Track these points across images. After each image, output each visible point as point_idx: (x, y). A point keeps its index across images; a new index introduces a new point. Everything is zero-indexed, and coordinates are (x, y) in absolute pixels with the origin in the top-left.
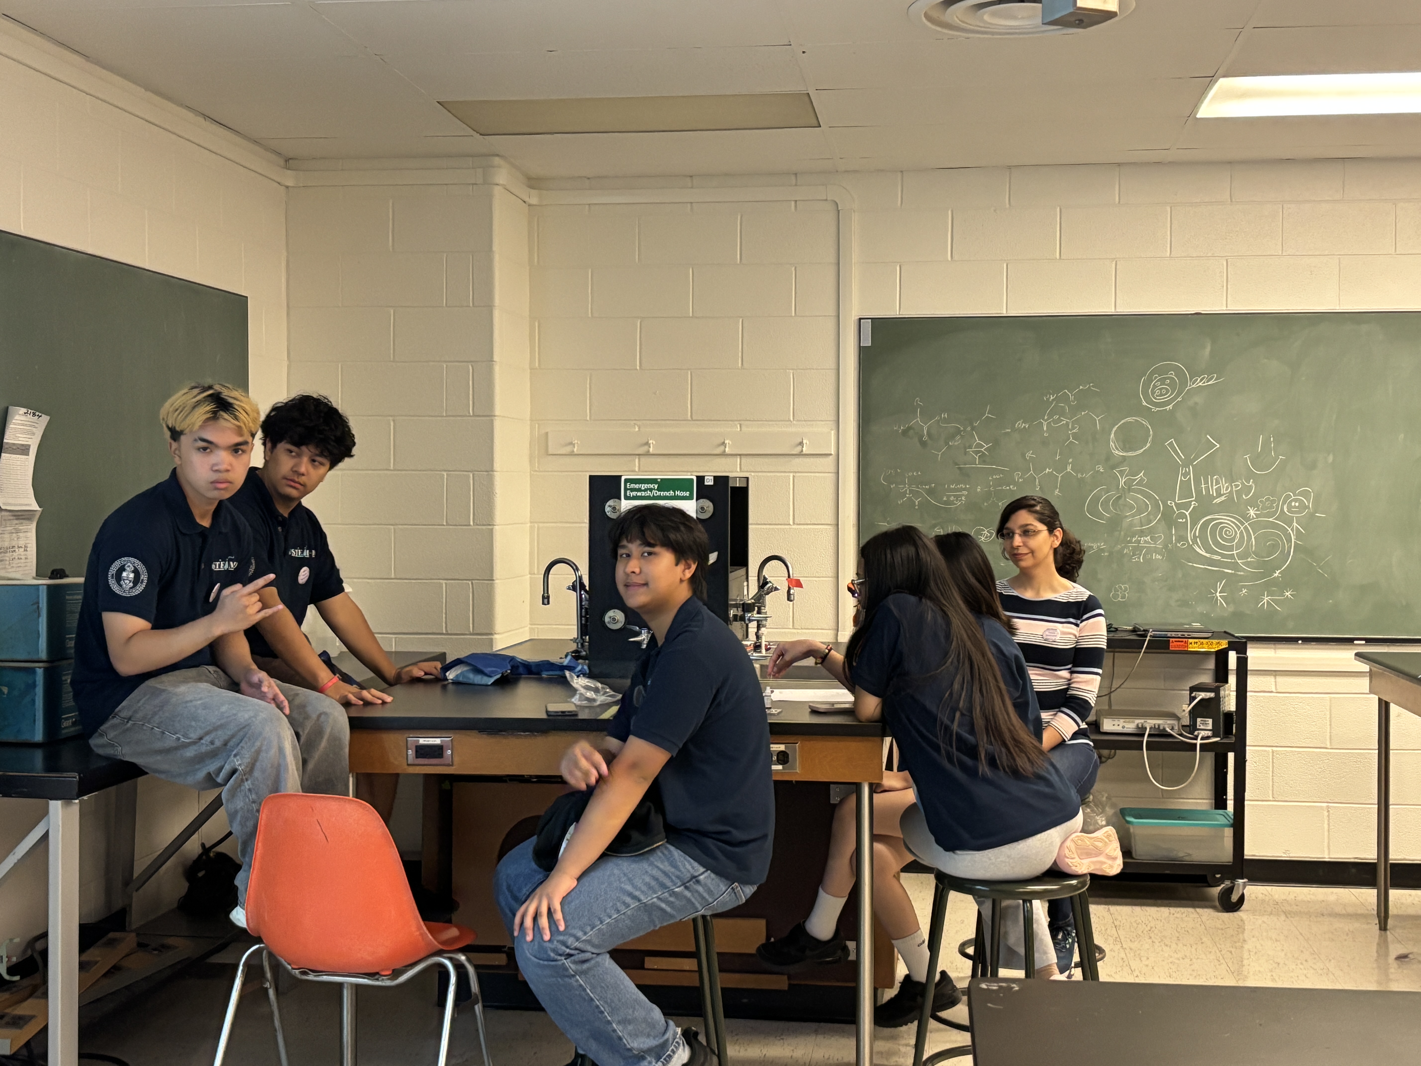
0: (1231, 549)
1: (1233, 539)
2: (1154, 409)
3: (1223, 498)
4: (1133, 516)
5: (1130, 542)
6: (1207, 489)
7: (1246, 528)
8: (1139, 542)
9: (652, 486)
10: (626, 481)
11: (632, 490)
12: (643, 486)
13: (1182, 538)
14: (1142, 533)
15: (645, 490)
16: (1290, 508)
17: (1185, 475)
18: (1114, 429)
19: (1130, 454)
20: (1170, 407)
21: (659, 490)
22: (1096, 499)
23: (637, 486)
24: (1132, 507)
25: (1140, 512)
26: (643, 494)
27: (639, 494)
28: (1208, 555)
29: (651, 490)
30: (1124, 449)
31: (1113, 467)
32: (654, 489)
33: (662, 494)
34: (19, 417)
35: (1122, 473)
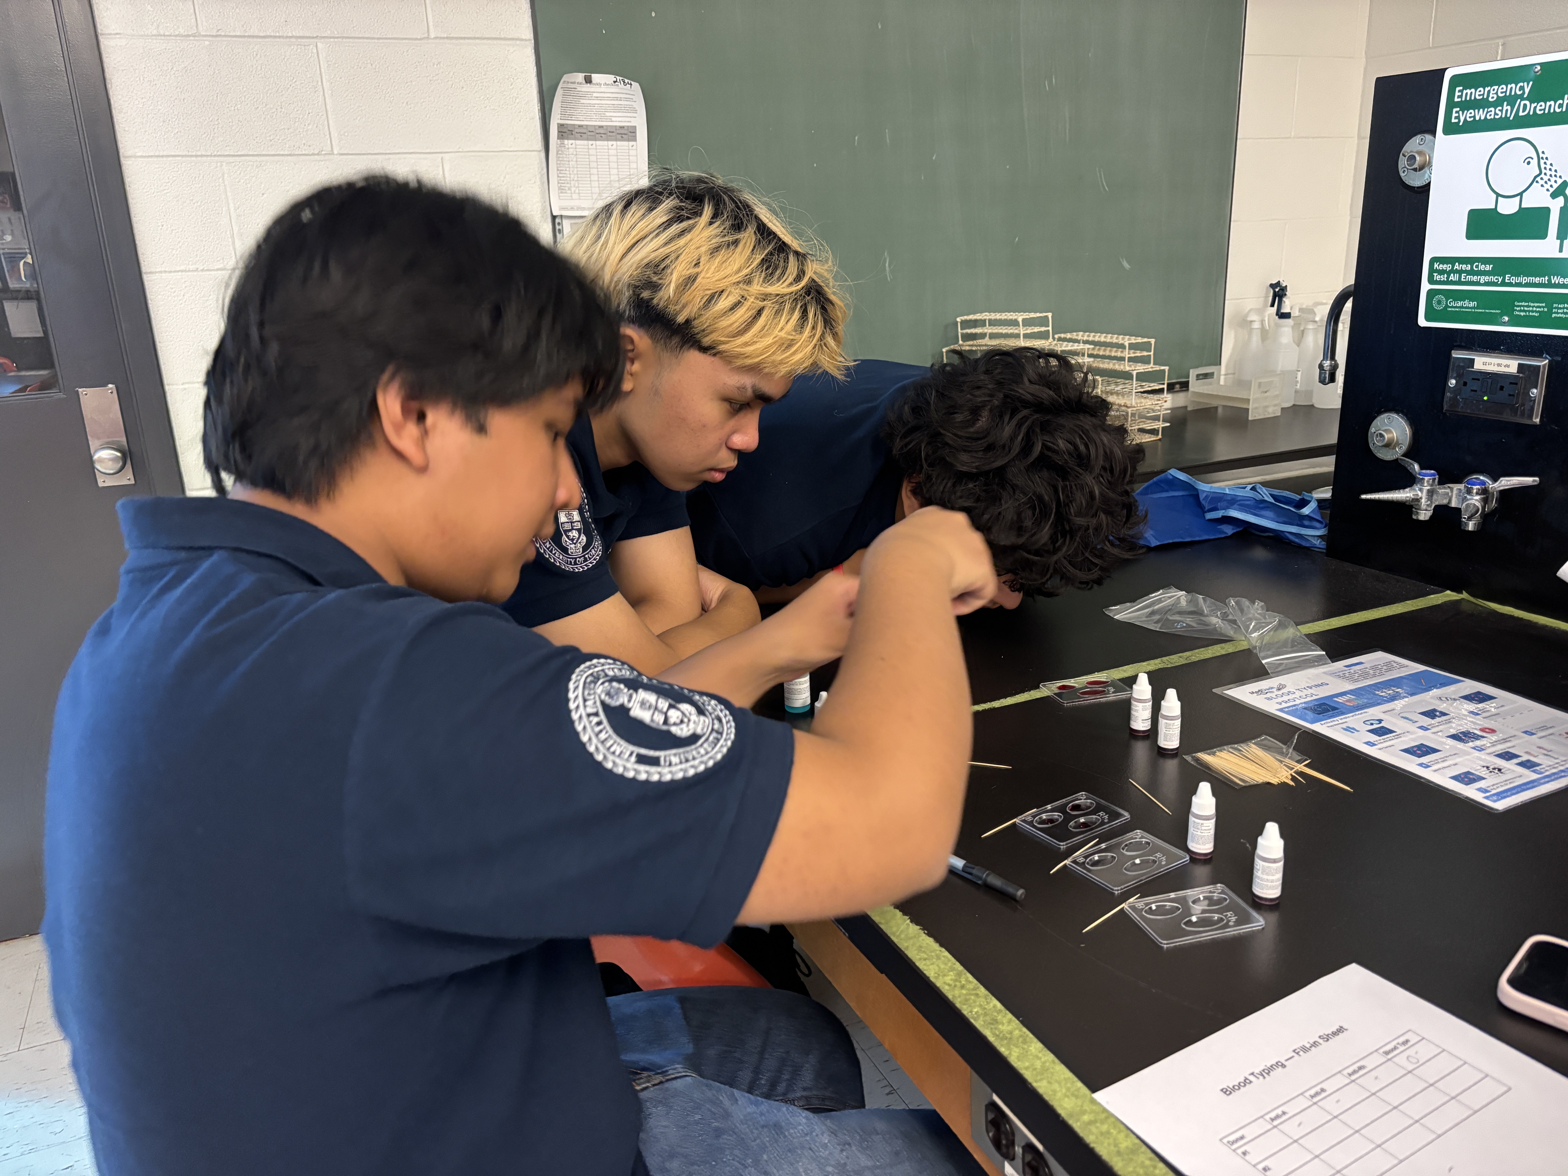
9: (1513, 88)
10: (1457, 80)
11: (1467, 105)
12: (1494, 92)
15: (1499, 102)
21: (1534, 98)
23: (1477, 94)
26: (1492, 113)
27: (1480, 115)
29: (1511, 100)
32: (1521, 97)
33: (1540, 108)
34: (603, 89)
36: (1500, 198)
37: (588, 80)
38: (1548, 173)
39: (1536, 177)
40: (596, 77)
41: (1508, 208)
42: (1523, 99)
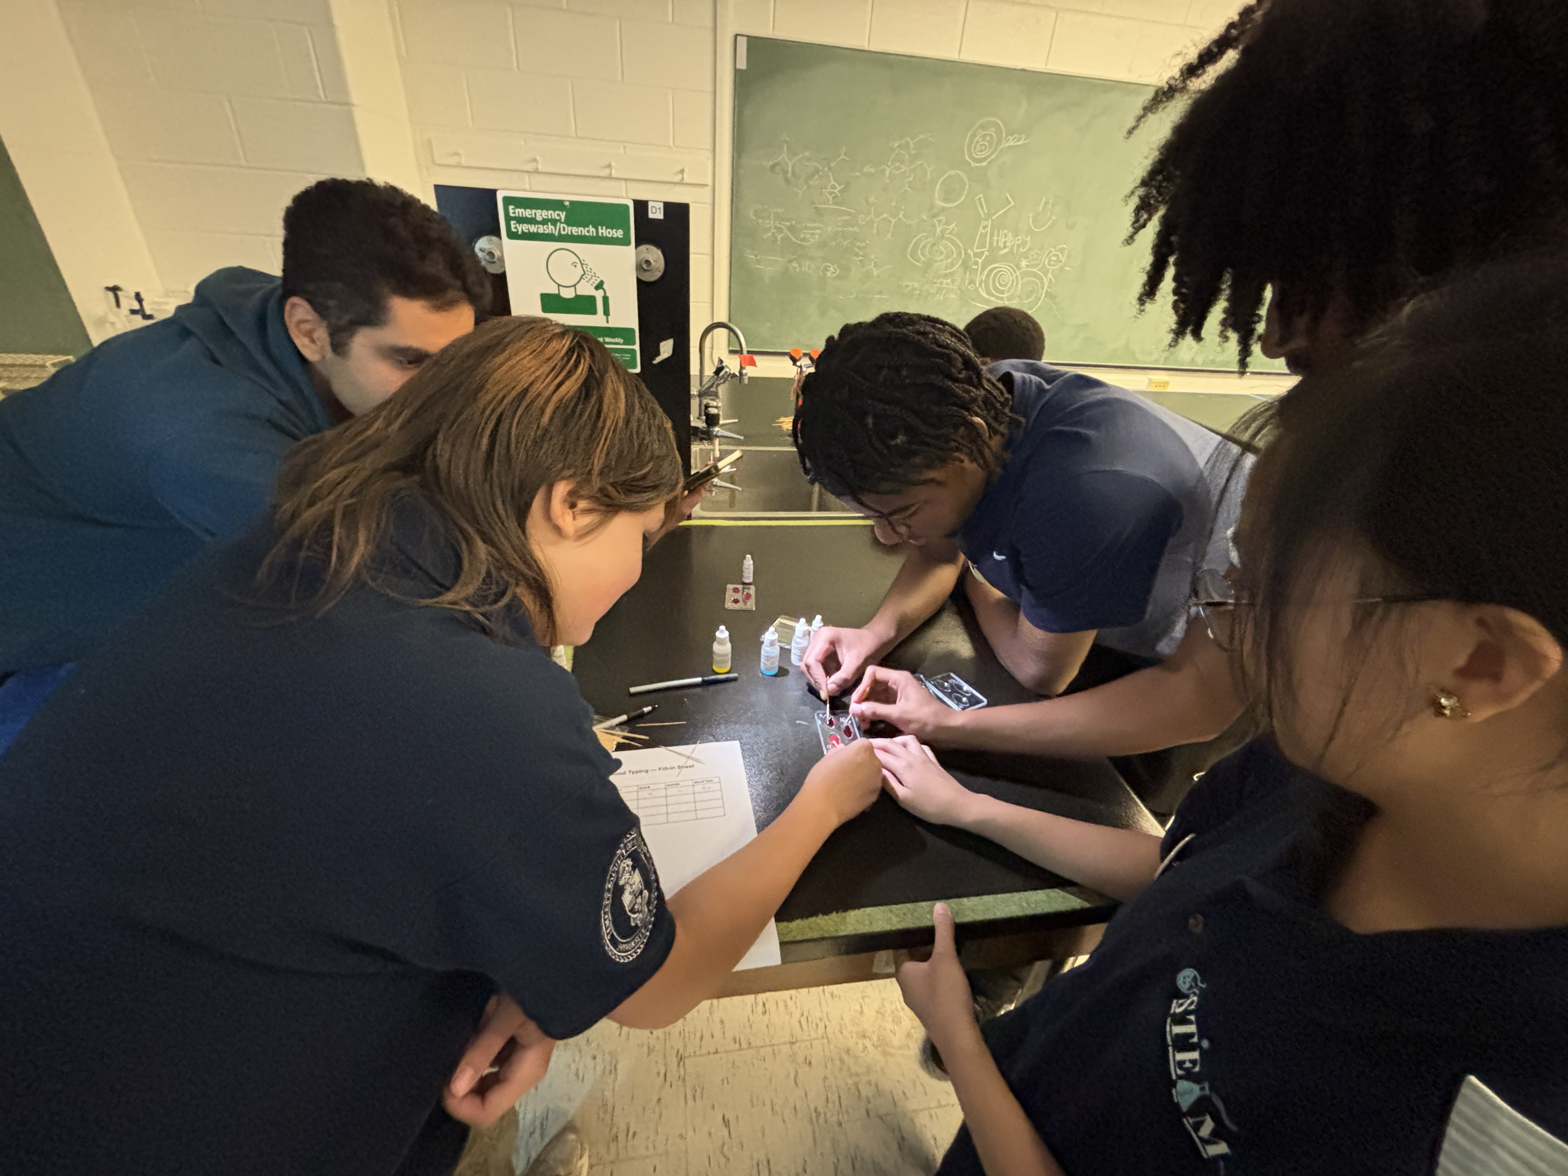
0: (1003, 292)
1: (1006, 285)
2: (973, 164)
3: (1006, 250)
4: (941, 261)
5: (935, 283)
6: (998, 240)
7: (1017, 277)
8: (941, 283)
9: (553, 214)
10: (507, 200)
11: (521, 220)
12: (541, 214)
13: (972, 282)
14: (946, 276)
15: (544, 222)
16: (1050, 260)
17: (984, 228)
18: (940, 181)
19: (948, 205)
20: (985, 164)
21: (569, 222)
22: (917, 244)
23: (528, 213)
24: (942, 253)
25: (947, 257)
26: (541, 229)
27: (533, 229)
28: (987, 297)
29: (554, 222)
30: (944, 201)
31: (933, 217)
32: (560, 220)
33: (575, 231)
35: (939, 221)
36: (561, 287)
38: (590, 274)
39: (582, 276)
41: (568, 294)
42: (561, 223)
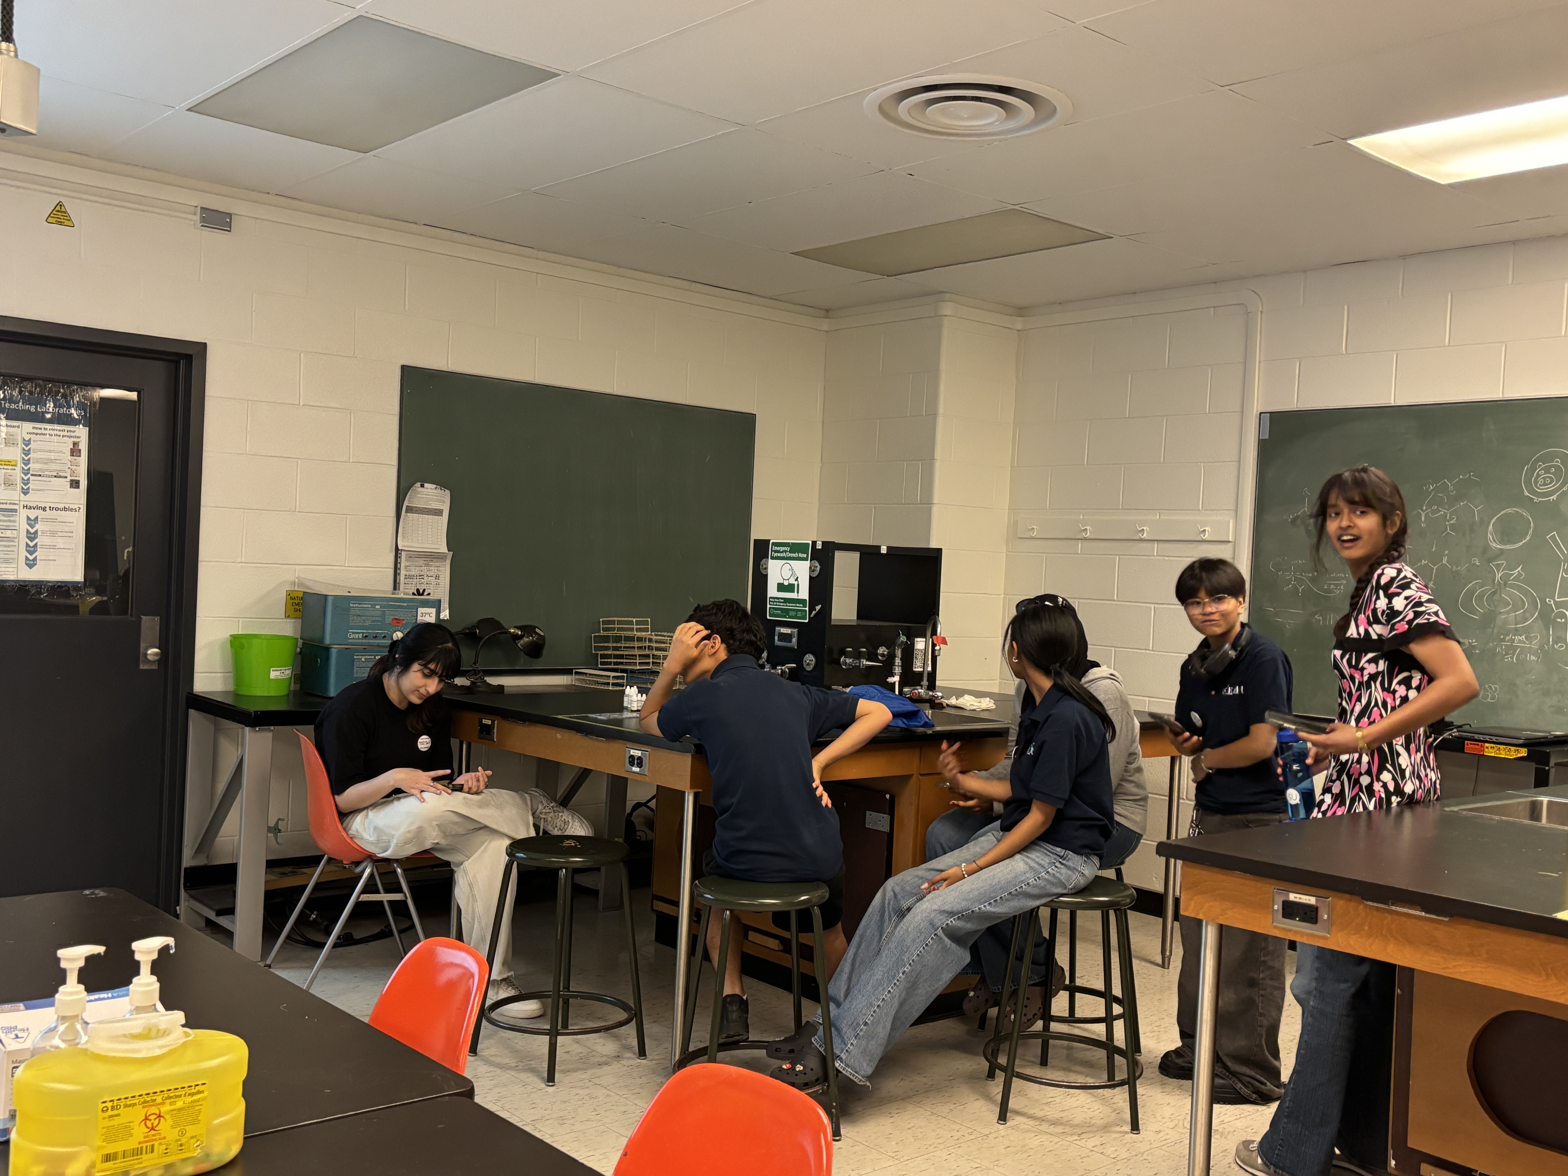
2: (1536, 499)
4: (1508, 613)
5: (1504, 640)
8: (1513, 641)
9: (786, 548)
10: (773, 544)
11: (776, 551)
12: (782, 549)
13: (1560, 639)
14: (1517, 632)
17: (1565, 571)
18: (1493, 521)
19: (1508, 547)
20: (1554, 497)
22: (1471, 593)
23: (778, 548)
24: (1508, 604)
25: (1515, 609)
26: (781, 555)
30: (1502, 542)
31: (1490, 560)
33: (791, 555)
34: (429, 490)
35: (1498, 567)
36: (783, 580)
37: (422, 486)
38: (795, 574)
39: (791, 575)
40: (426, 485)
41: (786, 583)
42: (788, 552)
